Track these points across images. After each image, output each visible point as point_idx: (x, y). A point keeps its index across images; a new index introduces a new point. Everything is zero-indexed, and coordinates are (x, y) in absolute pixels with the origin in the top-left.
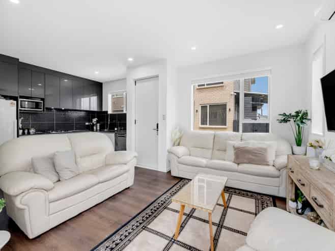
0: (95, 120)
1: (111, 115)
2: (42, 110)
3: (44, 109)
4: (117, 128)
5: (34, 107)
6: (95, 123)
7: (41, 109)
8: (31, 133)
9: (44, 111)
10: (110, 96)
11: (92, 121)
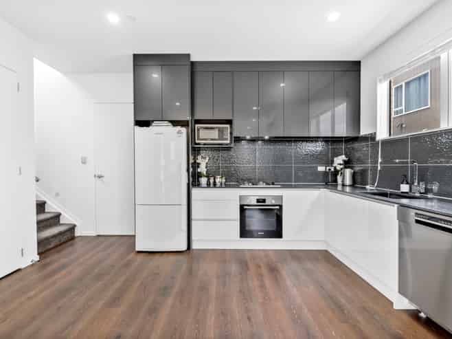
0: (339, 160)
1: (385, 142)
2: (229, 142)
3: (231, 140)
4: (411, 184)
5: (217, 137)
6: (339, 168)
7: (226, 139)
8: (218, 184)
9: (231, 143)
10: (383, 89)
11: (332, 162)
